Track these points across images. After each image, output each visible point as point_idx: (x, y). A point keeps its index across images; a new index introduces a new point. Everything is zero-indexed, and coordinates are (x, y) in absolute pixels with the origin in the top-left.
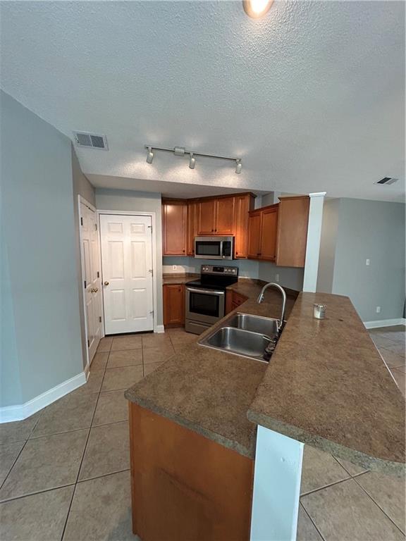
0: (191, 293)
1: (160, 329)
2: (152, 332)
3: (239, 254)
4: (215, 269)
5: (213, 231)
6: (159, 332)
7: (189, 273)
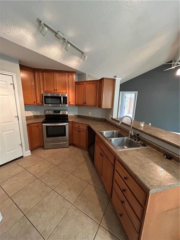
0: (47, 127)
1: (28, 153)
2: (22, 157)
3: (71, 104)
4: (55, 111)
5: (54, 90)
6: (27, 156)
7: (36, 115)
